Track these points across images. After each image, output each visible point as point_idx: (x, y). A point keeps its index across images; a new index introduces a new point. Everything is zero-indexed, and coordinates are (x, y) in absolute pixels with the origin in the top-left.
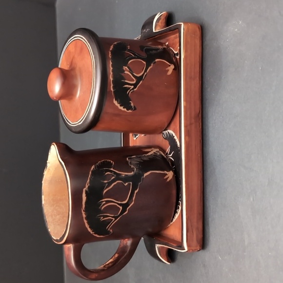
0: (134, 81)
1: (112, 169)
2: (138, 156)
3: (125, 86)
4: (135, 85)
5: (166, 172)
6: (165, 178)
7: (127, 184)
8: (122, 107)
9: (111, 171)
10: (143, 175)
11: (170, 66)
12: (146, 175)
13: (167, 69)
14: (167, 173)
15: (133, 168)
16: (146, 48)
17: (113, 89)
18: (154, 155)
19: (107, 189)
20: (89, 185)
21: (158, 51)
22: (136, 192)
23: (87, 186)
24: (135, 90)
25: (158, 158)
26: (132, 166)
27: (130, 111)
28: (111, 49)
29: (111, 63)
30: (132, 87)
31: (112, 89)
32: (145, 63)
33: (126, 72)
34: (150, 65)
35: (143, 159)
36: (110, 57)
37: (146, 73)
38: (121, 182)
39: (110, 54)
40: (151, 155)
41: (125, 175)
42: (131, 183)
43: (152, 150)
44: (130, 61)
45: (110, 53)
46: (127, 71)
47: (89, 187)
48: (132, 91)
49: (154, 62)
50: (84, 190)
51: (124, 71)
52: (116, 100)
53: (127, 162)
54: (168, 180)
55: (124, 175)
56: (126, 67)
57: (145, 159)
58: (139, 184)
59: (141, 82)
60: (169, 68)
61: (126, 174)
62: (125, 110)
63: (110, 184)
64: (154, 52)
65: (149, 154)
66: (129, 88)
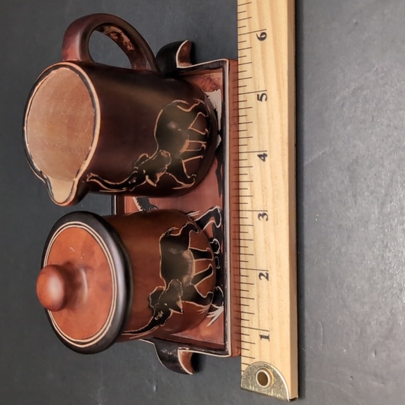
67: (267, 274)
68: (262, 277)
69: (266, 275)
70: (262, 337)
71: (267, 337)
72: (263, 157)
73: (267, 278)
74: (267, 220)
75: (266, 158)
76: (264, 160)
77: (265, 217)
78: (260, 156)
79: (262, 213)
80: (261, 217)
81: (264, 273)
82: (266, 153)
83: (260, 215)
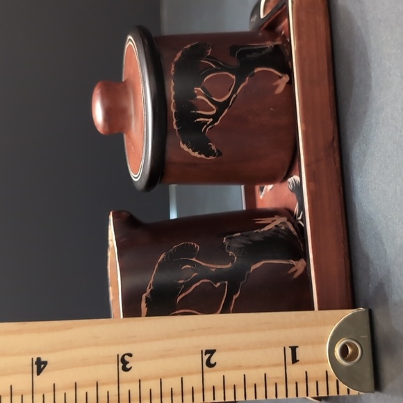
0: (213, 110)
1: (194, 259)
2: (245, 233)
3: (198, 120)
4: (215, 117)
5: (292, 262)
6: (289, 272)
7: (218, 284)
8: (197, 153)
9: (193, 263)
10: (250, 269)
11: (280, 77)
12: (253, 267)
13: (274, 84)
14: (294, 263)
15: (232, 256)
16: (240, 49)
17: (177, 127)
18: (275, 231)
19: (183, 295)
20: (152, 288)
21: (264, 52)
22: (235, 297)
23: (148, 291)
24: (216, 124)
25: (280, 236)
26: (231, 253)
27: (211, 158)
28: (176, 59)
29: (173, 84)
30: (211, 120)
31: (175, 127)
32: (234, 77)
33: (198, 97)
34: (244, 81)
35: (252, 238)
36: (173, 73)
37: (235, 96)
38: (209, 281)
39: (173, 69)
40: (270, 230)
41: (217, 269)
42: (226, 282)
43: (273, 221)
44: (208, 77)
45: (173, 66)
46: (201, 94)
47: (151, 292)
48: (210, 126)
49: (252, 73)
50: (144, 296)
51: (195, 95)
52: (184, 143)
53: (223, 245)
54: (296, 276)
55: (214, 270)
56: (200, 89)
57: (257, 238)
58: (241, 283)
59: (226, 110)
60: (279, 82)
61: (219, 267)
62: (203, 156)
63: (188, 285)
64: (254, 55)
65: (266, 228)
66: (205, 123)
67: (207, 352)
68: (212, 361)
69: (208, 355)
70: (295, 360)
71: (294, 349)
72: (40, 365)
73: (211, 352)
74: (130, 355)
75: (43, 360)
76: (45, 363)
77: (127, 358)
78: (39, 372)
79: (121, 365)
80: (128, 366)
81: (206, 358)
82: (35, 360)
83: (125, 369)
